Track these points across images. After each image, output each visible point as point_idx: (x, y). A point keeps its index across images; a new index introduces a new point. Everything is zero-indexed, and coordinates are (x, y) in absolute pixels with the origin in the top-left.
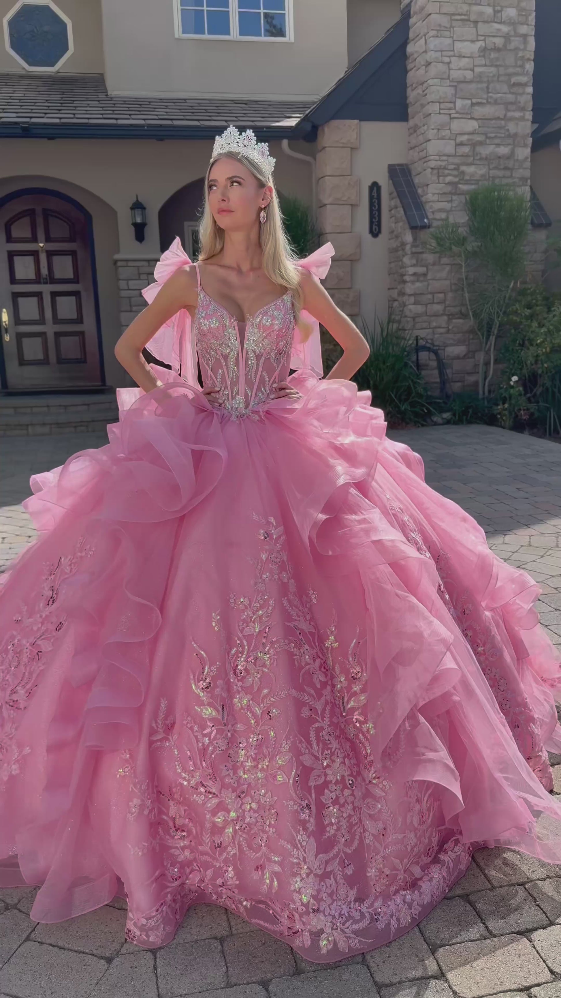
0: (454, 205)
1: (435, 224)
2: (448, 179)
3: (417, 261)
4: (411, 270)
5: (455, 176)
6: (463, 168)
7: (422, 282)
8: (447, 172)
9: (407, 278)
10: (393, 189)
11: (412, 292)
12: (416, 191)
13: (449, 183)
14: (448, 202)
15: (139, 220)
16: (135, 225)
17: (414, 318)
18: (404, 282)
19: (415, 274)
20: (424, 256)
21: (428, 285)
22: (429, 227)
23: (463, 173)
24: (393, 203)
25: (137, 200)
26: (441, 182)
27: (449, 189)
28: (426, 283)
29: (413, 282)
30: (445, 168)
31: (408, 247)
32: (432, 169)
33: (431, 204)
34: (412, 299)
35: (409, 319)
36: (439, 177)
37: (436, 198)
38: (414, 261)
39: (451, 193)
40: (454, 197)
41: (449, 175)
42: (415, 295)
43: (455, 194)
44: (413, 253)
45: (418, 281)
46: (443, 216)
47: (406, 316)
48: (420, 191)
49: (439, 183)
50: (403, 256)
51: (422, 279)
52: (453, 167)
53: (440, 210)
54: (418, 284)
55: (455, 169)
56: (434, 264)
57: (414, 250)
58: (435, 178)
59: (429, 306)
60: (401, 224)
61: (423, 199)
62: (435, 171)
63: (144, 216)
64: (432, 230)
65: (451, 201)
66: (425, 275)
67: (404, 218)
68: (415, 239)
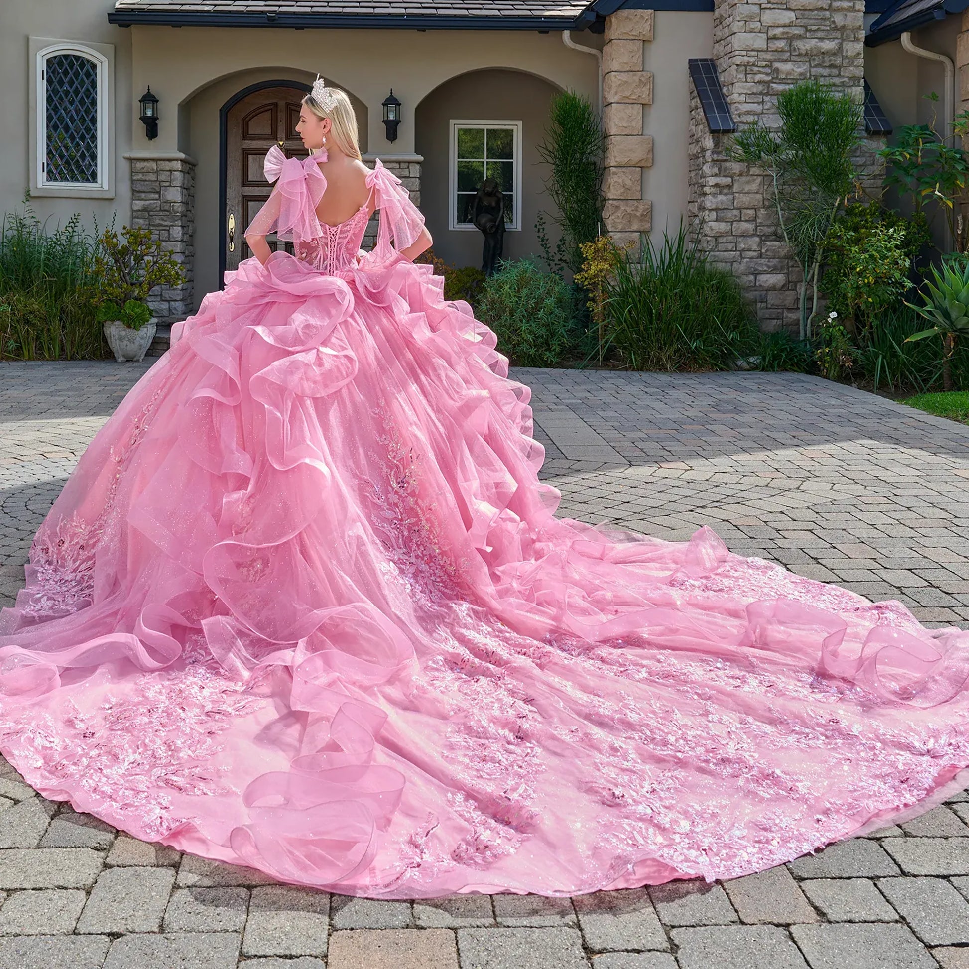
0: (766, 107)
1: (742, 127)
2: (758, 77)
3: (719, 169)
4: (712, 181)
5: (767, 74)
6: (776, 65)
7: (725, 194)
8: (756, 69)
9: (707, 190)
10: (693, 86)
11: (713, 207)
12: (721, 89)
13: (759, 82)
14: (758, 103)
15: (392, 117)
16: (387, 122)
17: (716, 238)
18: (705, 194)
19: (716, 185)
20: (728, 164)
21: (734, 199)
22: (734, 131)
23: (777, 70)
24: (693, 103)
25: (391, 95)
26: (749, 80)
27: (760, 88)
28: (731, 197)
29: (714, 195)
30: (754, 65)
31: (708, 153)
32: (737, 65)
33: (737, 105)
34: (713, 215)
35: (709, 238)
36: (746, 74)
37: (743, 98)
38: (716, 170)
39: (761, 93)
40: (767, 98)
41: (760, 72)
42: (716, 209)
43: (767, 94)
44: (713, 160)
45: (720, 193)
46: (751, 119)
47: (706, 235)
48: (725, 90)
49: (746, 81)
50: (704, 164)
51: (725, 191)
52: (764, 63)
53: (748, 113)
54: (721, 197)
55: (766, 66)
56: (741, 175)
57: (715, 157)
58: (742, 76)
59: (735, 224)
60: (701, 127)
61: (728, 100)
62: (743, 68)
63: (398, 113)
64: (736, 134)
65: (763, 102)
66: (730, 187)
67: (704, 121)
68: (716, 145)
